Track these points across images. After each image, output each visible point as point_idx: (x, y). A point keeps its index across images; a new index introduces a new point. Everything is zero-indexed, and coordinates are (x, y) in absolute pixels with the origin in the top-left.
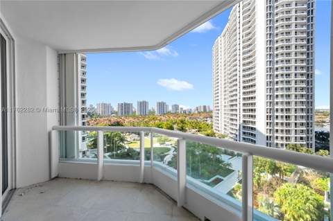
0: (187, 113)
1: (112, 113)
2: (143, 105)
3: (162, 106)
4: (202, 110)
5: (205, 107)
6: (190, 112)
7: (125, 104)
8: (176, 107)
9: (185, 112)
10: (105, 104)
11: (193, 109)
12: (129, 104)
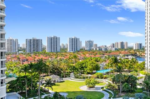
0: (103, 50)
1: (19, 50)
2: (54, 41)
3: (74, 42)
4: (119, 47)
5: (122, 43)
6: (106, 49)
7: (34, 40)
8: (90, 43)
9: (100, 49)
10: (11, 40)
11: (109, 45)
12: (37, 40)
